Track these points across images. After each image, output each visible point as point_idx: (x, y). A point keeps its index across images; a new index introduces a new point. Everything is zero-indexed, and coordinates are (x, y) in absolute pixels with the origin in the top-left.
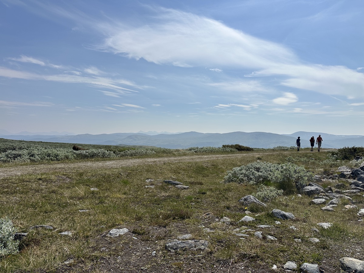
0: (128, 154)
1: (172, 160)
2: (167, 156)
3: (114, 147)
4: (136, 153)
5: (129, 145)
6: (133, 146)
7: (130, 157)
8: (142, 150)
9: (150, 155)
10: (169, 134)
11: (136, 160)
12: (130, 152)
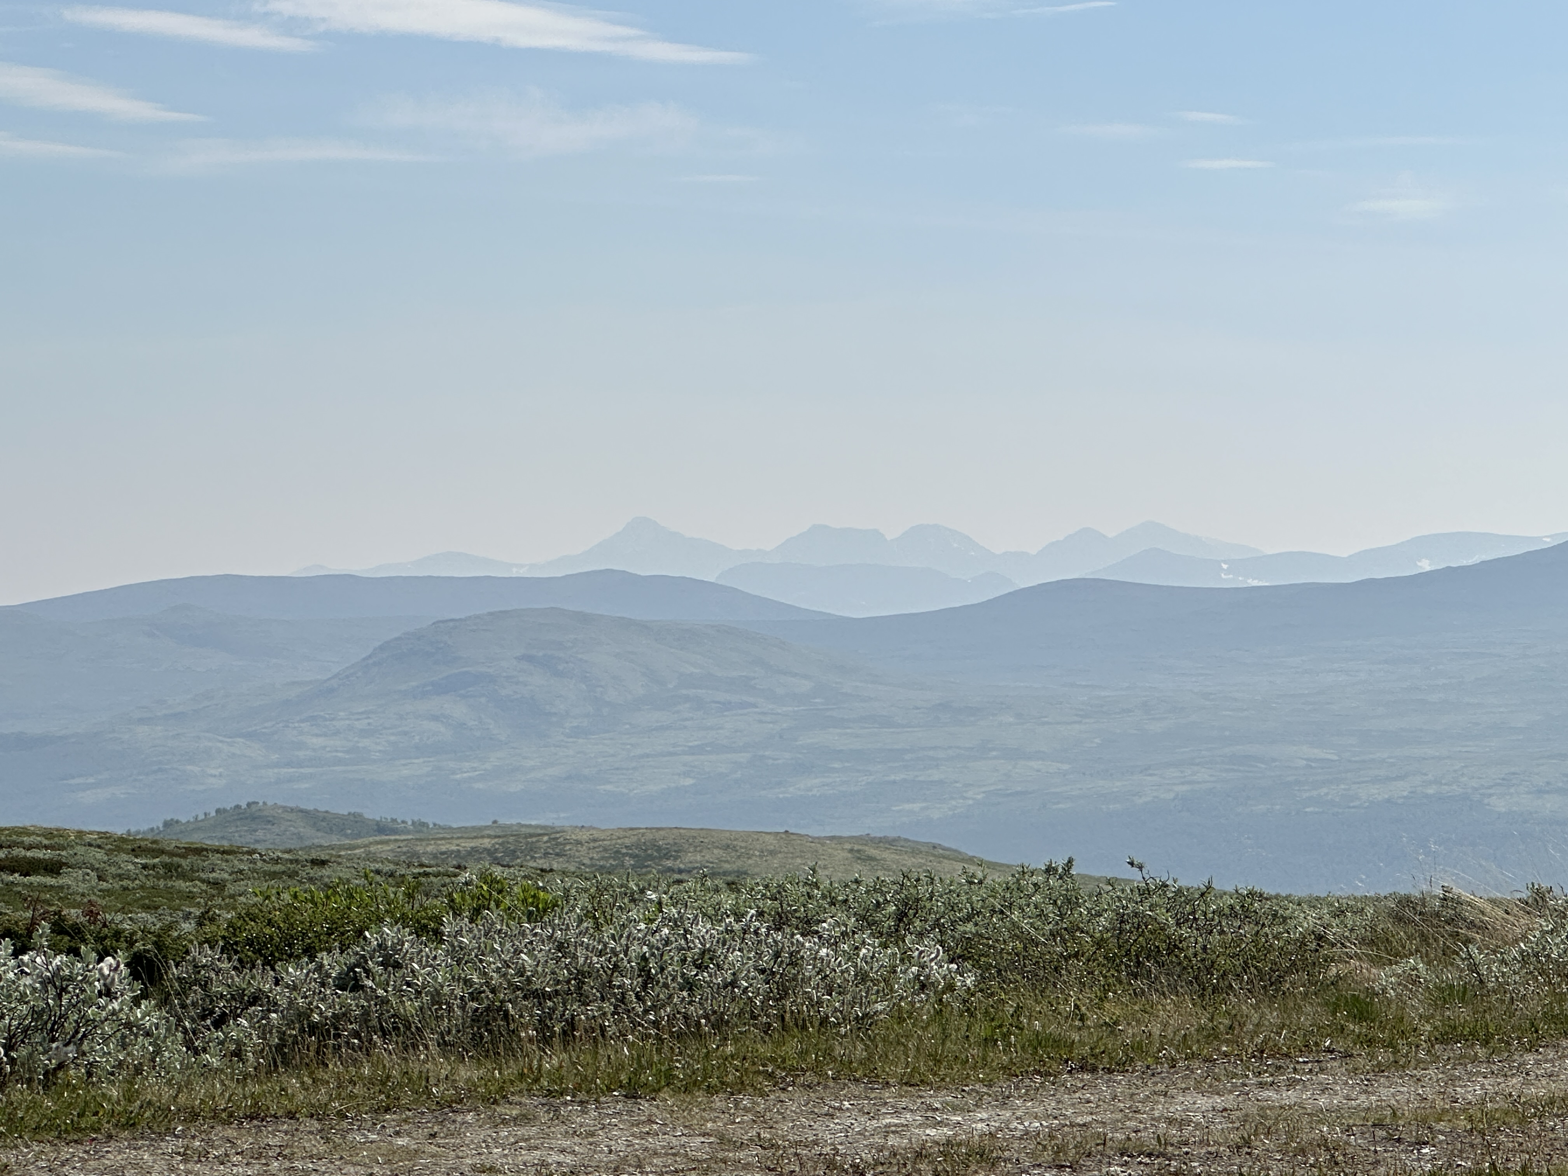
0: (410, 1007)
1: (1318, 1116)
2: (1213, 1035)
3: (129, 864)
4: (581, 976)
5: (406, 815)
6: (503, 833)
7: (467, 1073)
8: (702, 928)
9: (864, 1022)
10: (1227, 580)
11: (589, 1119)
12: (458, 955)
